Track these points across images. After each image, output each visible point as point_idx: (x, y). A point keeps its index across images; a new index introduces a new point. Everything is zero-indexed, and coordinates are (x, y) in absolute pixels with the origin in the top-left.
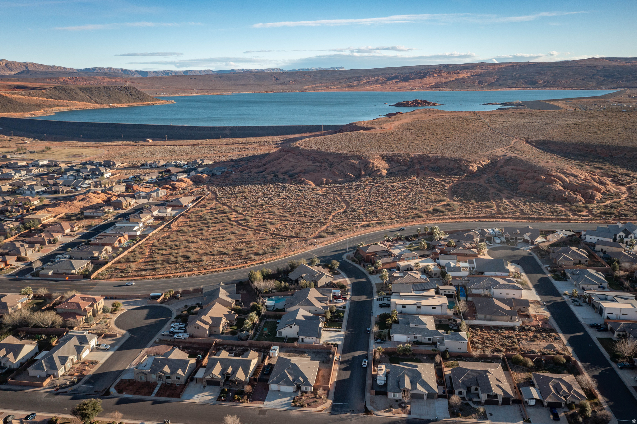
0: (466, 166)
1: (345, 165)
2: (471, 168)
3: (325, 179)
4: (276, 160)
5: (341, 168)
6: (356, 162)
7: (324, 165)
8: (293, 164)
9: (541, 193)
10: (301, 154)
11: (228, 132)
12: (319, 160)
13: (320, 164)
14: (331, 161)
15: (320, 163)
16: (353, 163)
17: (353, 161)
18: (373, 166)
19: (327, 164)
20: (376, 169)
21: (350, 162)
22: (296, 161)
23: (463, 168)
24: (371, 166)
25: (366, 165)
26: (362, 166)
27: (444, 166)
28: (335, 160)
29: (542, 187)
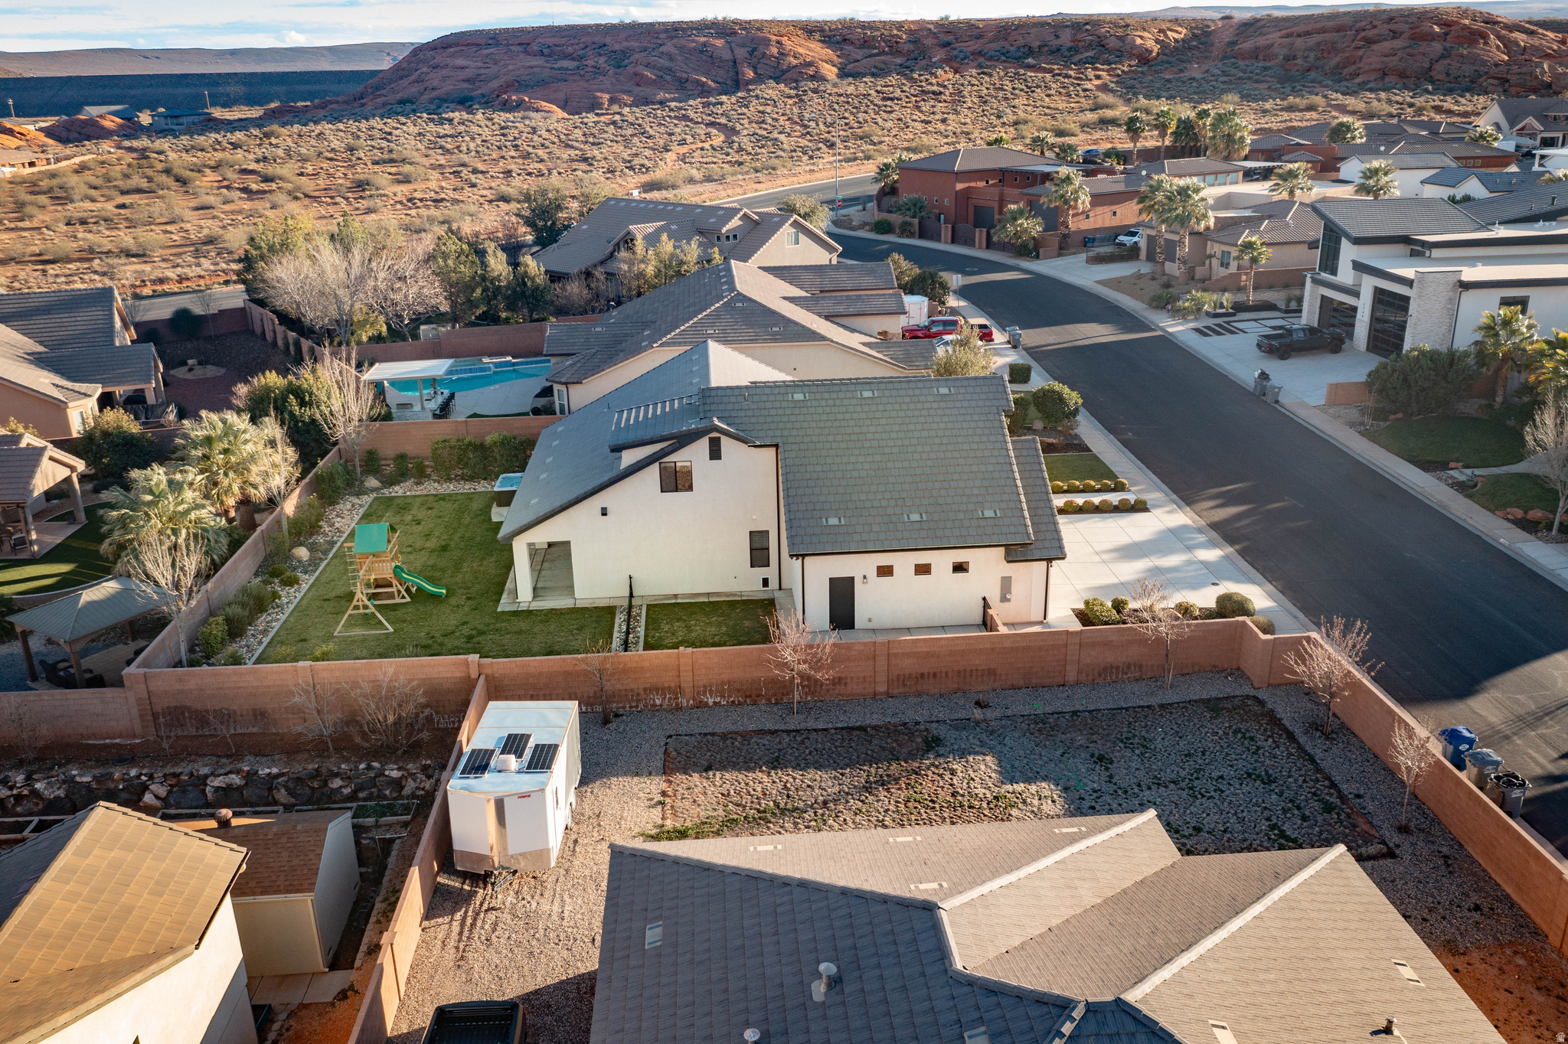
0: (1121, 38)
1: (674, 51)
2: (1139, 41)
3: (607, 96)
4: (401, 78)
5: (664, 62)
6: (719, 43)
7: (590, 62)
8: (468, 73)
9: (1448, 74)
10: (497, 45)
11: (233, 89)
12: (570, 49)
13: (576, 63)
14: (617, 47)
15: (574, 59)
16: (705, 45)
17: (703, 39)
18: (779, 53)
19: (602, 60)
20: (795, 62)
21: (693, 41)
22: (479, 64)
23: (1113, 43)
24: (774, 50)
25: (755, 50)
26: (741, 53)
27: (1037, 43)
28: (635, 44)
29: (1446, 54)
